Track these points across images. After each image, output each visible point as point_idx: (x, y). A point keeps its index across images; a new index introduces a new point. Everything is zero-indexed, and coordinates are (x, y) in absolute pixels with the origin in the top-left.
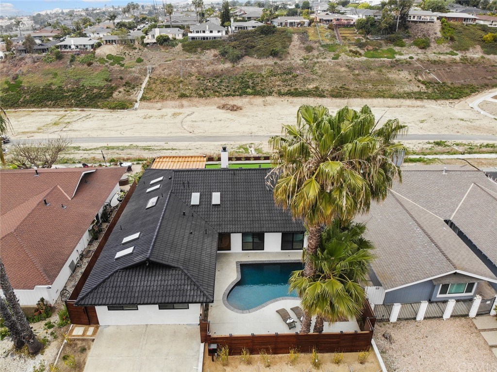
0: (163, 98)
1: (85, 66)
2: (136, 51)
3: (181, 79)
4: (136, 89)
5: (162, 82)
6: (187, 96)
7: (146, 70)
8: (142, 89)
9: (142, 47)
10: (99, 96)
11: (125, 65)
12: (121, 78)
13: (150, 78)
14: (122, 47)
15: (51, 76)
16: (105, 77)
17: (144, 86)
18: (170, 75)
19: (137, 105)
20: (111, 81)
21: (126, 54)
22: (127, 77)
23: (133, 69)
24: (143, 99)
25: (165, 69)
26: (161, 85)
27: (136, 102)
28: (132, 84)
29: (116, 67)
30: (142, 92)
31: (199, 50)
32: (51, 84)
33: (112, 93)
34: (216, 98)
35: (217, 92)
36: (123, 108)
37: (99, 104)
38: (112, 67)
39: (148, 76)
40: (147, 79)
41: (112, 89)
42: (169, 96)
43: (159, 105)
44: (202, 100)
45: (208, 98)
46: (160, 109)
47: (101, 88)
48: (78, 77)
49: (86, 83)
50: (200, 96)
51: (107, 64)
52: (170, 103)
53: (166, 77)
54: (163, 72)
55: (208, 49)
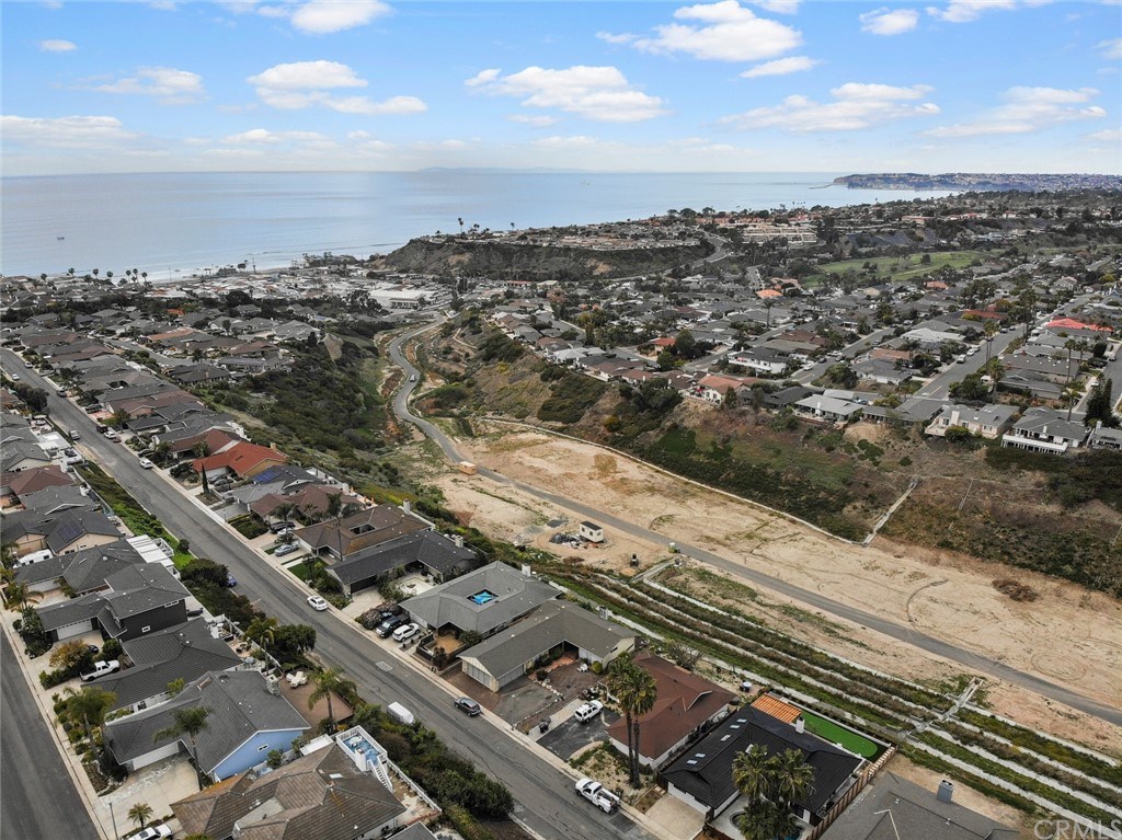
0: (913, 540)
1: (823, 450)
2: (907, 443)
3: (957, 514)
4: (880, 510)
5: (923, 512)
6: (953, 548)
7: (908, 481)
8: (888, 514)
9: (918, 439)
10: (824, 505)
11: (880, 465)
12: (866, 485)
13: (908, 497)
14: (887, 432)
15: (771, 452)
16: (844, 476)
17: (893, 509)
18: (943, 501)
19: (869, 538)
20: (849, 485)
21: (890, 446)
22: (876, 486)
23: (890, 474)
24: (882, 531)
25: (939, 489)
26: (920, 516)
27: (871, 532)
28: (877, 501)
29: (866, 464)
30: (886, 519)
31: (1014, 466)
32: (768, 465)
33: (844, 506)
34: (1001, 565)
35: (1009, 554)
36: (848, 538)
37: (819, 517)
38: (860, 462)
39: (908, 493)
40: (903, 499)
41: (846, 500)
42: (923, 538)
43: (901, 549)
44: (974, 562)
45: (988, 560)
46: (899, 557)
47: (831, 493)
48: (807, 465)
49: (814, 477)
50: (975, 553)
51: (854, 455)
52: (921, 551)
53: (933, 504)
54: (932, 494)
55: (1029, 469)
